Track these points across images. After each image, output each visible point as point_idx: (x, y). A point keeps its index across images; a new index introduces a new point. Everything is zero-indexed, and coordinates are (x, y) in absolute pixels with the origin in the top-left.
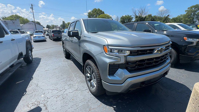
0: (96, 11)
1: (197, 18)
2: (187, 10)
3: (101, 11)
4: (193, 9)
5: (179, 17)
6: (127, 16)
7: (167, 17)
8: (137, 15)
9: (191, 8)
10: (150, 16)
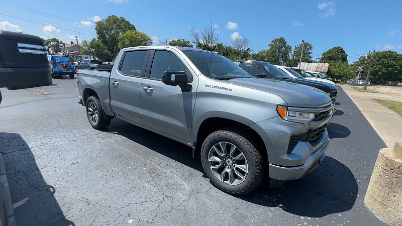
0: (115, 22)
1: (282, 57)
2: (270, 43)
3: (128, 23)
4: (278, 43)
5: (261, 53)
6: (181, 40)
7: (246, 52)
8: (201, 42)
9: (276, 41)
10: (220, 46)
